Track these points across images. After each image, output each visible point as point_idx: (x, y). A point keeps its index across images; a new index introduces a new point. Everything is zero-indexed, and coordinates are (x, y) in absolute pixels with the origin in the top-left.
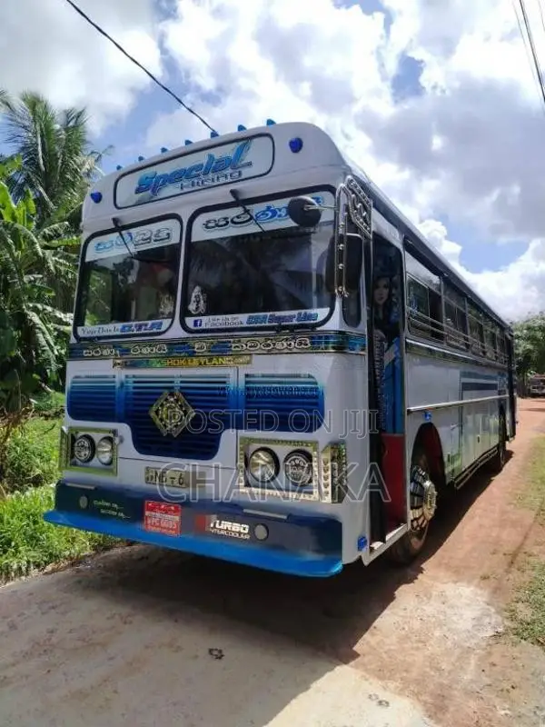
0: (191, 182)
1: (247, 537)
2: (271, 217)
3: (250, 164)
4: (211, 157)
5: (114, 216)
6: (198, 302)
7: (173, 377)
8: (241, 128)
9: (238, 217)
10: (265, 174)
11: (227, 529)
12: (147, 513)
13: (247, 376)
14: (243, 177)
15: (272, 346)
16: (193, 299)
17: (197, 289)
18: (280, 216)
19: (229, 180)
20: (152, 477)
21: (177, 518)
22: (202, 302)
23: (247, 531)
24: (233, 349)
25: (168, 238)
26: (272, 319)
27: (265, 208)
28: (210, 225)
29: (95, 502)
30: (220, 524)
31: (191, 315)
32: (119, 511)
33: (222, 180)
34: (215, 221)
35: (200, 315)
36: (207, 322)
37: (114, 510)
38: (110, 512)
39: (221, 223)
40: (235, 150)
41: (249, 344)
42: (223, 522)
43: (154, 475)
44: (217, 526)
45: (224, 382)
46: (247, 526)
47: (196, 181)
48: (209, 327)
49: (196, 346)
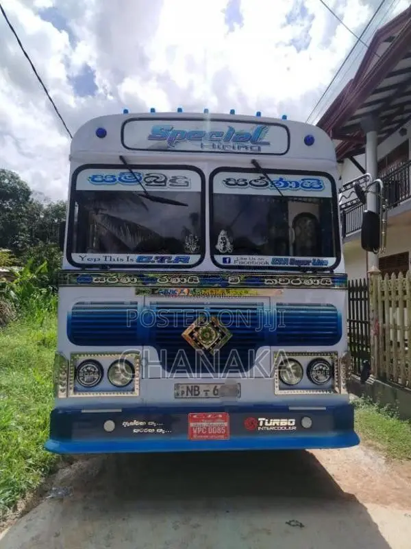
0: (212, 144)
1: (295, 428)
2: (284, 187)
3: (268, 144)
4: (231, 129)
5: (121, 154)
6: (225, 243)
7: (203, 304)
8: (259, 114)
9: (255, 181)
10: (282, 154)
11: (276, 425)
12: (192, 424)
13: (278, 304)
14: (262, 152)
15: (301, 282)
16: (220, 240)
17: (222, 233)
18: (291, 187)
19: (249, 151)
20: (183, 392)
21: (226, 424)
22: (228, 244)
23: (294, 424)
24: (265, 283)
25: (187, 186)
26: (293, 262)
27: (278, 179)
28: (230, 182)
29: (125, 424)
30: (269, 422)
31: (219, 253)
32: (156, 428)
33: (242, 150)
34: (235, 180)
35: (227, 253)
36: (235, 260)
37: (152, 427)
38: (145, 430)
39: (241, 183)
40: (255, 129)
41: (280, 280)
42: (271, 420)
43: (185, 390)
44: (266, 424)
45: (255, 309)
46: (294, 420)
47: (217, 145)
48: (237, 264)
49: (230, 280)
